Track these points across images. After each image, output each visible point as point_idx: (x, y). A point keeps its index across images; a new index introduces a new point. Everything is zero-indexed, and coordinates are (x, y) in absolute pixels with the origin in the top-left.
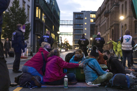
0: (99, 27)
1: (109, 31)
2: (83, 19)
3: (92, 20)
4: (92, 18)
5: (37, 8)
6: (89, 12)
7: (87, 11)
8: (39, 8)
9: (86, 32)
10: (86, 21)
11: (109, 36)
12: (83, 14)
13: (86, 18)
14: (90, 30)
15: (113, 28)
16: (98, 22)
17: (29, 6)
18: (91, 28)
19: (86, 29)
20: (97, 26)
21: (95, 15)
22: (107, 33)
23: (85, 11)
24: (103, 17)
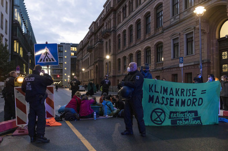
0: (81, 62)
1: (93, 66)
2: (62, 52)
3: (73, 54)
4: (73, 51)
5: (15, 41)
6: (69, 44)
7: (67, 44)
8: (17, 42)
9: (66, 66)
10: (66, 54)
11: (92, 71)
12: (62, 46)
13: (66, 51)
14: (70, 64)
15: (97, 64)
16: (80, 57)
17: (6, 40)
18: (71, 62)
19: (66, 63)
20: (79, 61)
21: (76, 48)
22: (90, 68)
23: (64, 44)
24: (86, 52)
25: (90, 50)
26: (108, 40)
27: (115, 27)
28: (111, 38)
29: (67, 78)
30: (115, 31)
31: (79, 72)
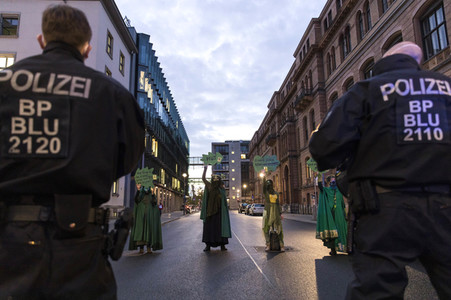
2: (228, 154)
3: (244, 156)
4: (243, 152)
7: (234, 142)
9: (234, 175)
10: (233, 157)
11: (278, 178)
12: (228, 145)
13: (233, 153)
14: (240, 172)
18: (242, 168)
19: (233, 170)
23: (231, 142)
24: (264, 147)
25: (271, 141)
26: (307, 113)
27: (322, 82)
28: (316, 106)
29: (235, 194)
30: (322, 90)
31: (254, 183)
